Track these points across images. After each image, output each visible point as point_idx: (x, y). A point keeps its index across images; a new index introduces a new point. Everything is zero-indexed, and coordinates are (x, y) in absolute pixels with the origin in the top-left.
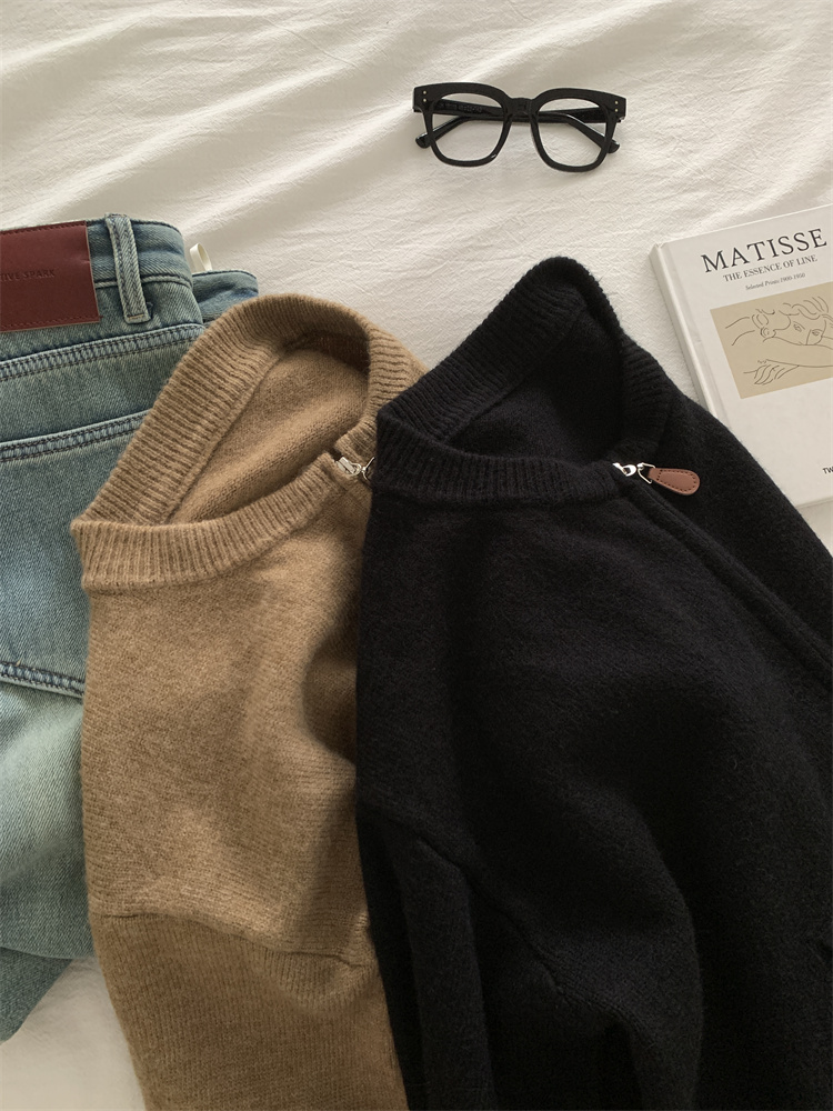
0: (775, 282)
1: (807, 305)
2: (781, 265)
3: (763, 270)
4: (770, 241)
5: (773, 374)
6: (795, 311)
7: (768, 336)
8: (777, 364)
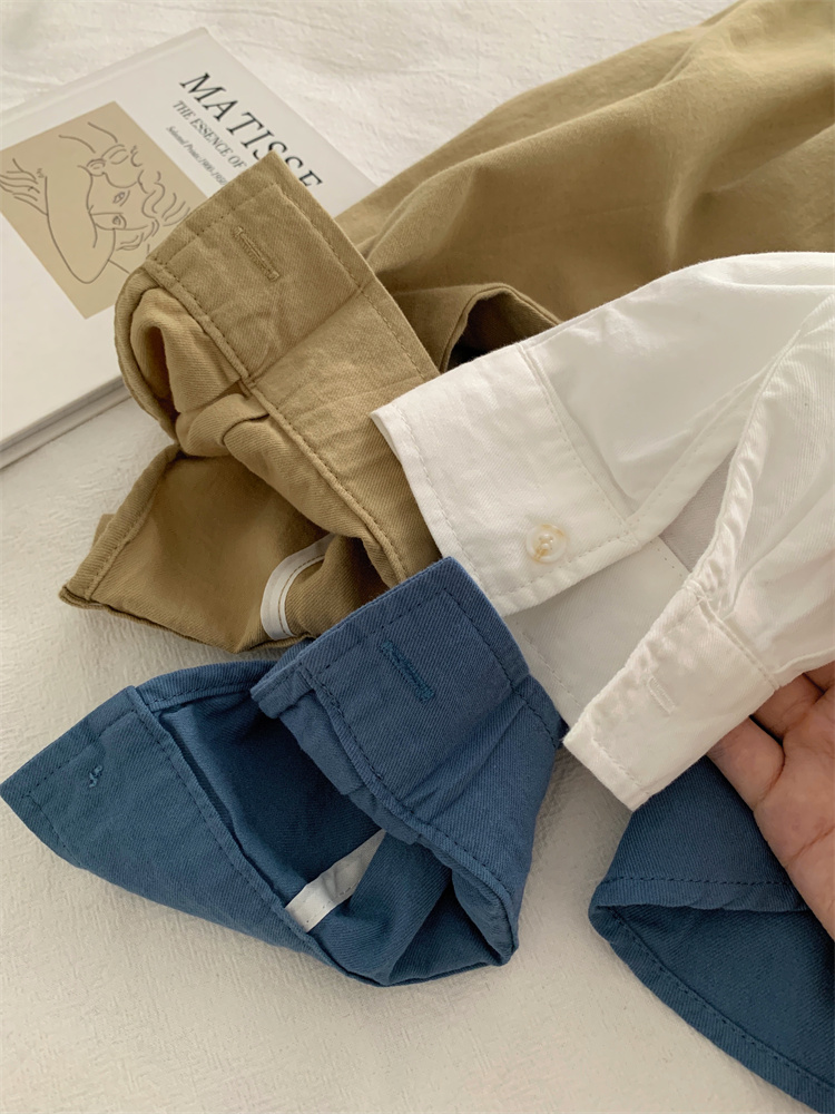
0: (194, 154)
1: (168, 199)
2: (229, 154)
3: (213, 137)
4: (269, 133)
5: (25, 190)
6: (149, 187)
7: (90, 169)
8: (42, 190)
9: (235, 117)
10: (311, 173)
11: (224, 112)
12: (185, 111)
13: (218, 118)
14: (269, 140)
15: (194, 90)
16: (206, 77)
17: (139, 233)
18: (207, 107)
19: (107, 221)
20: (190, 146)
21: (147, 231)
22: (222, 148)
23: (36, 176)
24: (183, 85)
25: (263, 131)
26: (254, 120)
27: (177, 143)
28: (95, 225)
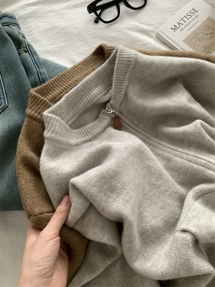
0: (193, 26)
2: (192, 21)
3: (188, 24)
5: (209, 49)
6: (203, 31)
7: (201, 40)
8: (208, 46)
9: (182, 22)
10: (193, 9)
11: (180, 24)
12: (183, 29)
13: (182, 24)
14: (186, 16)
15: (176, 29)
16: (171, 28)
17: (213, 30)
18: (180, 27)
19: (212, 35)
20: (191, 27)
21: (212, 29)
22: (190, 22)
23: (205, 48)
24: (175, 31)
25: (184, 17)
26: (182, 19)
27: (191, 29)
28: (213, 36)
